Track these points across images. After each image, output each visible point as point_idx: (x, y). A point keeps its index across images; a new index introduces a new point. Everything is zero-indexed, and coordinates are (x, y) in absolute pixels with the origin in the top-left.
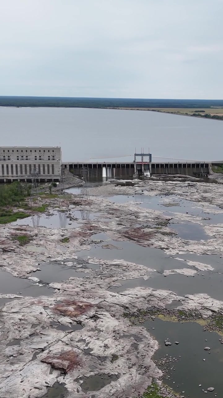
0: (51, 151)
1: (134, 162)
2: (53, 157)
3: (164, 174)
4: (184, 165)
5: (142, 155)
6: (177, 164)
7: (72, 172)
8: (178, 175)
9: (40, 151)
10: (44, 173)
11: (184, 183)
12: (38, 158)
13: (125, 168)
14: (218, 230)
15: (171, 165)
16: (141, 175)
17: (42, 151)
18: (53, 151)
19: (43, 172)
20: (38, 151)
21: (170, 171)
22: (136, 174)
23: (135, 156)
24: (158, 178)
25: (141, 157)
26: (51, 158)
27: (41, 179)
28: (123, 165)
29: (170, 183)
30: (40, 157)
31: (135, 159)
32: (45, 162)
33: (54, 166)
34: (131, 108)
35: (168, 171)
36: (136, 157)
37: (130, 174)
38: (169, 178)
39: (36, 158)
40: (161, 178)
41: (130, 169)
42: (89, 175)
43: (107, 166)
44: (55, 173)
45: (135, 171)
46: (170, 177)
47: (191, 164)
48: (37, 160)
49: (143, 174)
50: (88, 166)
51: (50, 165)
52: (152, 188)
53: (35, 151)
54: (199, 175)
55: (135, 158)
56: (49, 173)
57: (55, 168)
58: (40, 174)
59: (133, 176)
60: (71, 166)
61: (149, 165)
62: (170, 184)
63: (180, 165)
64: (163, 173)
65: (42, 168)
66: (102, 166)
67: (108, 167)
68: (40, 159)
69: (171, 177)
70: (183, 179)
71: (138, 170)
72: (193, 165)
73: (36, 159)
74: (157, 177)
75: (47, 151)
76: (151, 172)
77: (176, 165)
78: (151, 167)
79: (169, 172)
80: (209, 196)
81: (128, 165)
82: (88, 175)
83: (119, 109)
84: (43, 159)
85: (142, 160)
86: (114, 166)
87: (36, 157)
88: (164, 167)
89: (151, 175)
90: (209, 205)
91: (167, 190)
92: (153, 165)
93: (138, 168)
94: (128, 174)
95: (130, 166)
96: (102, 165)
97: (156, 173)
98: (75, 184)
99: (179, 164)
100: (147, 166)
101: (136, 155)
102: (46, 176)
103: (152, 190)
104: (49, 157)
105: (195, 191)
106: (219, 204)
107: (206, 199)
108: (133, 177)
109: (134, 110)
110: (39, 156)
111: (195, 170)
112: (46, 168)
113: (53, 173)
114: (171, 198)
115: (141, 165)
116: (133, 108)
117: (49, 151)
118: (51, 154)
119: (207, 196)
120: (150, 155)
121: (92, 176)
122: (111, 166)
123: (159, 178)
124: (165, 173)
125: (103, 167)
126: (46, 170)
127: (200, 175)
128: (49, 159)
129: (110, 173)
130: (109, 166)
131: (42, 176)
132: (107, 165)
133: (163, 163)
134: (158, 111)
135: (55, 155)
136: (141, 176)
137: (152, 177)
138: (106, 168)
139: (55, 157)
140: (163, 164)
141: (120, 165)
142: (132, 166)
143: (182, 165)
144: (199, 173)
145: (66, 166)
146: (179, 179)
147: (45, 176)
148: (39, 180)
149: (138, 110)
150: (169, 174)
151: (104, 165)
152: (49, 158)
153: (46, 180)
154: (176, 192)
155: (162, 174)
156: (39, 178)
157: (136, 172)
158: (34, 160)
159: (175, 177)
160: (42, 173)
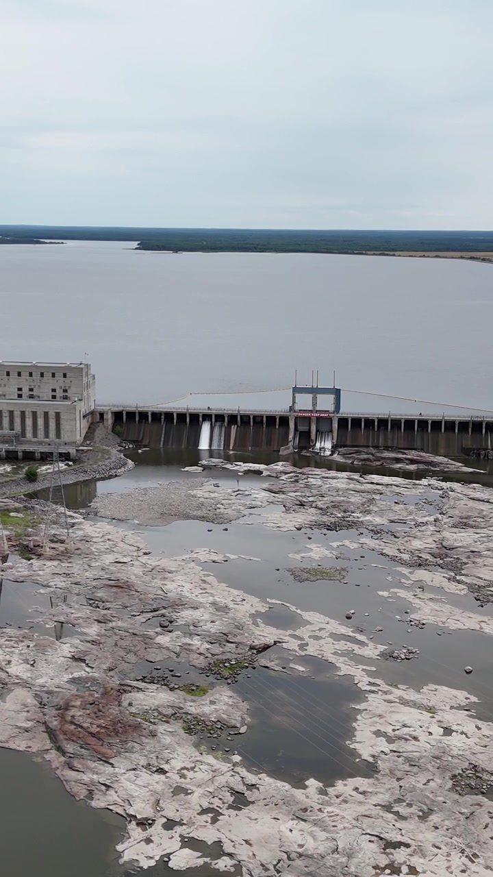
0: (59, 375)
1: (291, 409)
2: (65, 391)
3: (372, 450)
4: (436, 424)
5: (315, 391)
6: (413, 421)
7: (118, 434)
8: (412, 454)
9: (31, 375)
10: (35, 435)
11: (415, 484)
12: (25, 391)
13: (265, 426)
14: (405, 726)
15: (396, 423)
16: (306, 448)
17: (36, 376)
18: (65, 376)
19: (31, 431)
20: (25, 375)
21: (393, 440)
22: (291, 444)
23: (294, 395)
24: (347, 461)
25: (311, 396)
26: (59, 393)
27: (24, 452)
28: (259, 419)
29: (372, 483)
30: (31, 390)
31: (294, 402)
32: (39, 405)
33: (62, 416)
34: (422, 254)
35: (386, 439)
36: (297, 395)
37: (276, 445)
38: (379, 463)
39: (20, 392)
40: (355, 463)
41: (277, 431)
42: (164, 443)
43: (213, 420)
44: (62, 436)
45: (291, 437)
46: (384, 458)
47: (457, 423)
48: (23, 398)
49: (311, 444)
50: (163, 417)
51: (49, 413)
52: (304, 500)
53: (19, 374)
54: (479, 454)
55: (294, 398)
56: (47, 435)
57: (62, 422)
58: (25, 437)
59: (279, 451)
60: (118, 416)
61: (330, 420)
62: (370, 486)
63: (423, 423)
64: (370, 445)
65: (29, 422)
66: (201, 419)
67: (216, 421)
68: (31, 397)
69: (389, 458)
70: (422, 466)
71: (302, 434)
72: (464, 425)
73: (20, 396)
74: (346, 458)
75: (48, 375)
76: (335, 441)
77: (409, 423)
78: (336, 425)
79: (390, 444)
80: (465, 543)
81: (271, 419)
82: (162, 443)
83: (394, 255)
84: (39, 397)
85: (314, 404)
86: (233, 419)
87: (20, 389)
88: (376, 430)
89: (335, 448)
90: (445, 583)
91: (342, 508)
92: (343, 422)
93: (301, 428)
94: (269, 443)
95: (278, 420)
96: (201, 415)
97: (348, 443)
98: (99, 472)
99: (420, 421)
100: (324, 423)
101: (296, 390)
102: (40, 443)
103: (302, 505)
104: (54, 390)
105: (432, 519)
106: (482, 583)
107: (447, 556)
108: (281, 453)
109: (428, 257)
110: (28, 387)
111: (468, 440)
112: (41, 422)
113: (58, 435)
114: (335, 544)
115: (309, 418)
116: (427, 254)
117: (53, 375)
118: (59, 383)
119: (457, 544)
120: (337, 393)
121: (169, 447)
122: (224, 421)
123: (350, 462)
124: (376, 444)
125: (204, 420)
126: (39, 427)
127: (482, 457)
128: (54, 397)
129: (220, 439)
130: (220, 418)
131: (30, 442)
132: (216, 415)
133: (371, 417)
134: (484, 260)
135: (70, 387)
136: (304, 453)
137: (335, 455)
138: (211, 425)
139: (68, 391)
140: (373, 421)
141: (248, 416)
142: (284, 420)
143: (430, 422)
144: (478, 449)
145: (102, 415)
146: (407, 467)
147: (36, 442)
148: (20, 454)
149: (437, 257)
150: (387, 448)
151: (207, 417)
152: (54, 394)
153: (38, 456)
154: (368, 518)
155: (368, 447)
156: (21, 448)
157: (294, 438)
158: (16, 397)
159: (398, 460)
160: (29, 435)
